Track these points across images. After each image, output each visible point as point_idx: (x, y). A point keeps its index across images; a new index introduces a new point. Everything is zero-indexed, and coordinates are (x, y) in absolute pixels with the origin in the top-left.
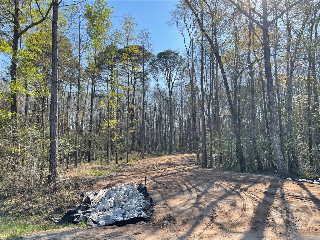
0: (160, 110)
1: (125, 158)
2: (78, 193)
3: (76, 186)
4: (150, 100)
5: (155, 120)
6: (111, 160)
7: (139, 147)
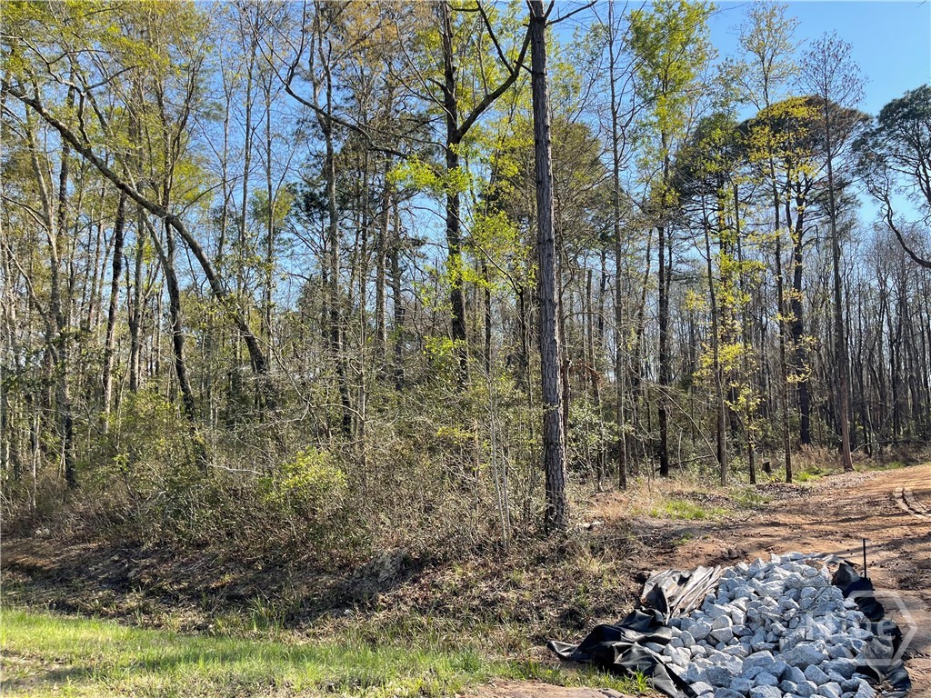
0: (902, 302)
1: (779, 465)
2: (626, 571)
3: (623, 549)
4: (859, 269)
5: (885, 338)
6: (734, 469)
7: (829, 432)
